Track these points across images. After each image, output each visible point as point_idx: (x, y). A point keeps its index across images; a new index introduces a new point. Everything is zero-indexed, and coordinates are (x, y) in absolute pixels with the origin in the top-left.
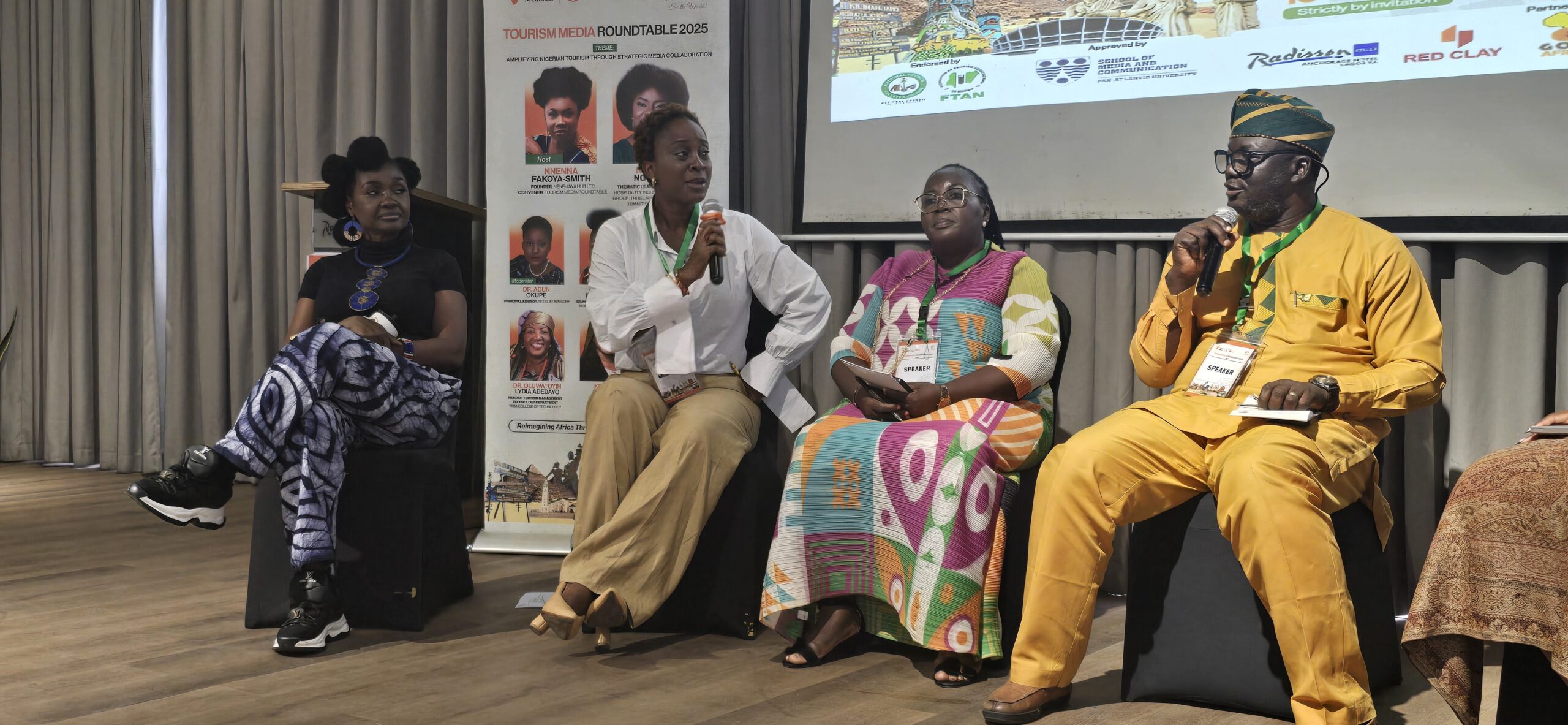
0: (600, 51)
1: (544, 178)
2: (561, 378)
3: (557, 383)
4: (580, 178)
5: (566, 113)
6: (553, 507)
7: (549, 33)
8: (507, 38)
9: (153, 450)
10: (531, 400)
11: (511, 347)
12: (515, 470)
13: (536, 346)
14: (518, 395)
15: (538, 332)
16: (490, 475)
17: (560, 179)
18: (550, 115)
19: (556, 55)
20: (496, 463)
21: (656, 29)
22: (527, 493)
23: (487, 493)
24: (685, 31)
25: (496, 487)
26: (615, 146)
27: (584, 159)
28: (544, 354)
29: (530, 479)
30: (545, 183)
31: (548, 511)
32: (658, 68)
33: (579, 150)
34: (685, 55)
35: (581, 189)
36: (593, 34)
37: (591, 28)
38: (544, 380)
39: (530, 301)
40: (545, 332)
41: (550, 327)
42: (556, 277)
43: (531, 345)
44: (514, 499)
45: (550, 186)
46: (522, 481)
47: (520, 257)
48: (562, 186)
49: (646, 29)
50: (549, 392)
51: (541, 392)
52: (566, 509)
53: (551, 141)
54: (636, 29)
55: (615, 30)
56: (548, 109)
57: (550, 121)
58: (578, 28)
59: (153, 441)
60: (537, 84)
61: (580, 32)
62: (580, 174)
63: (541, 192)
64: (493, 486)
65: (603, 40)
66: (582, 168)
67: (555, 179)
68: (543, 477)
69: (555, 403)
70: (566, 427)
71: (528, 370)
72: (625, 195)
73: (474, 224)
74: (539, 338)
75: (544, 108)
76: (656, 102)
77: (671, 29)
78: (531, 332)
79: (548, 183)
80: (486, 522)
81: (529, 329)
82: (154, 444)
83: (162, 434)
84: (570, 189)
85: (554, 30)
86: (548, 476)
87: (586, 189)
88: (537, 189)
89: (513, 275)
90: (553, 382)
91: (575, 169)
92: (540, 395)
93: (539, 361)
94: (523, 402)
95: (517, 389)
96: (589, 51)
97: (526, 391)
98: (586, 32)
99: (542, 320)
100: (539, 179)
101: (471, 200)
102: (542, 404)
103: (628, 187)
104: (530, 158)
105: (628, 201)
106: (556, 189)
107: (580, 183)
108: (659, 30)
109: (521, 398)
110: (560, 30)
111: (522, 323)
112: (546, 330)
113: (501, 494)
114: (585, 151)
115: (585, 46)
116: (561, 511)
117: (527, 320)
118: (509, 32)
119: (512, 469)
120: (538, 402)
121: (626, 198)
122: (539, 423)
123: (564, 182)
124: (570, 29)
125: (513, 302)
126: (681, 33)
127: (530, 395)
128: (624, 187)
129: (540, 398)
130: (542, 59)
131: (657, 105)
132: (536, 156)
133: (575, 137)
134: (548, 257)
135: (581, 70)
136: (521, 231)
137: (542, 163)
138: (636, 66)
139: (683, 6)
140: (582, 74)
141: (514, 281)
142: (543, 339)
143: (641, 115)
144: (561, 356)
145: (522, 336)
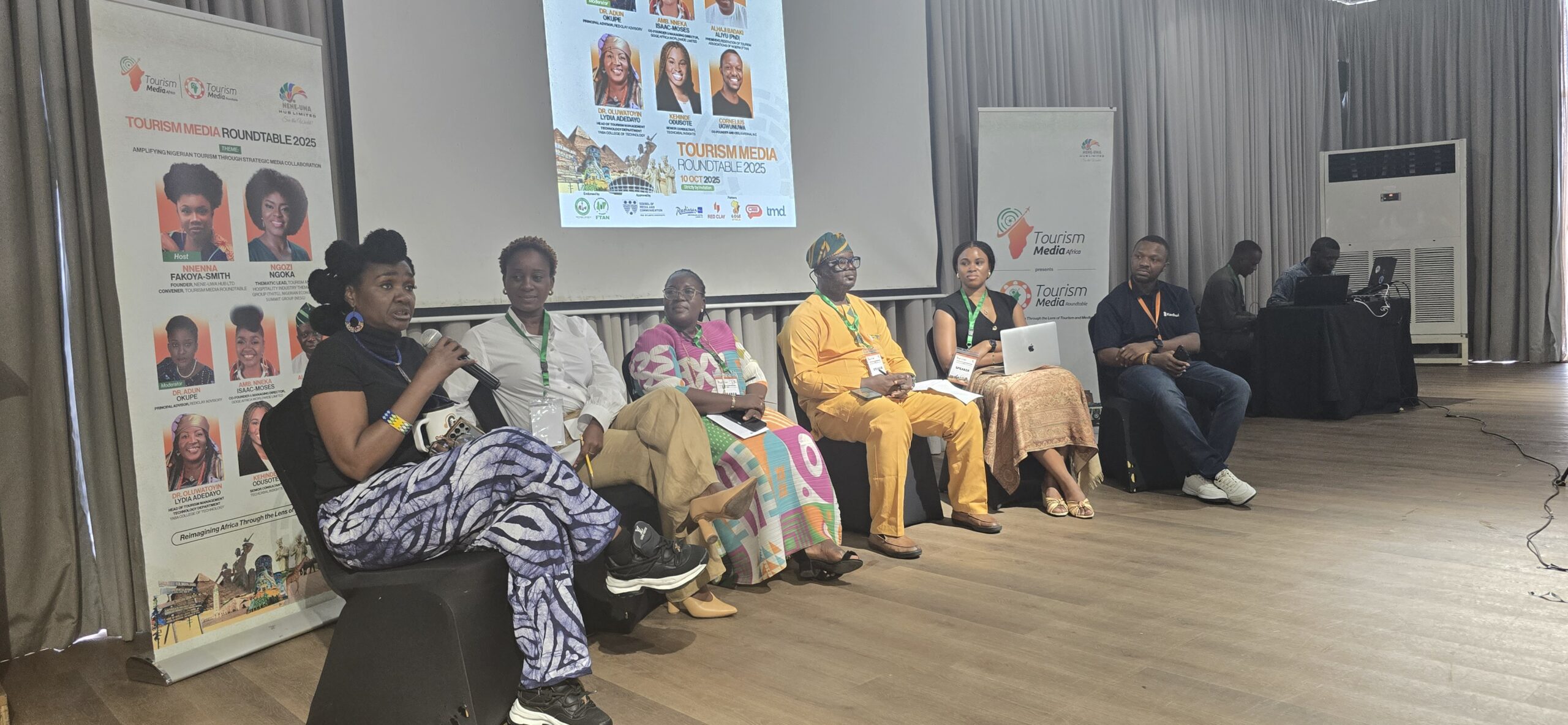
0: (226, 152)
1: (183, 276)
2: (221, 478)
3: (217, 483)
4: (220, 275)
5: (200, 210)
6: (225, 609)
7: (174, 127)
8: (130, 125)
10: (192, 507)
11: (167, 456)
12: (183, 584)
14: (178, 506)
15: (193, 435)
16: (155, 599)
17: (200, 277)
18: (183, 211)
19: (184, 151)
20: (161, 584)
21: (274, 138)
22: (197, 604)
23: (154, 619)
24: (298, 143)
25: (163, 609)
26: (249, 244)
27: (222, 257)
28: (200, 457)
29: (198, 589)
30: (184, 281)
31: (221, 615)
32: (280, 174)
33: (216, 248)
34: (300, 164)
35: (223, 287)
36: (218, 134)
37: (216, 128)
38: (203, 483)
39: (182, 405)
40: (200, 435)
41: (205, 428)
42: (205, 376)
43: (187, 450)
44: (184, 615)
45: (191, 284)
46: (191, 593)
47: (167, 359)
48: (203, 284)
49: (266, 136)
50: (211, 494)
51: (202, 496)
52: (238, 607)
53: (187, 238)
54: (256, 136)
55: (238, 135)
56: (180, 205)
57: (184, 218)
58: (203, 126)
60: (167, 178)
61: (206, 131)
62: (219, 271)
63: (182, 290)
64: (160, 610)
65: (227, 141)
66: (220, 266)
67: (195, 276)
68: (213, 582)
69: (217, 504)
70: (231, 526)
71: (186, 477)
72: (263, 291)
74: (194, 441)
75: (176, 204)
76: (282, 204)
77: (287, 140)
78: (185, 436)
79: (188, 281)
80: (156, 650)
81: (183, 434)
84: (211, 287)
86: (217, 581)
87: (227, 286)
88: (177, 288)
89: (161, 380)
90: (214, 484)
92: (202, 500)
93: (195, 466)
94: (185, 511)
95: (176, 499)
96: (217, 152)
97: (186, 499)
98: (212, 132)
99: (196, 422)
100: (178, 277)
102: (204, 509)
103: (265, 283)
105: (266, 296)
106: (196, 287)
107: (220, 280)
108: (275, 139)
109: (181, 507)
110: (185, 125)
111: (175, 428)
112: (201, 432)
113: (169, 616)
114: (223, 249)
115: (211, 144)
116: (234, 611)
117: (180, 426)
118: (132, 120)
119: (179, 585)
120: (200, 508)
121: (264, 294)
122: (203, 529)
123: (205, 280)
124: (196, 126)
125: (163, 408)
126: (295, 144)
127: (190, 503)
128: (261, 283)
129: (201, 503)
130: (170, 153)
131: (282, 207)
132: (173, 253)
133: (211, 235)
134: (195, 358)
135: (210, 169)
136: (166, 332)
137: (179, 260)
138: (261, 170)
139: (293, 121)
140: (212, 172)
141: (164, 385)
142: (199, 441)
143: (270, 216)
144: (219, 456)
145: (176, 443)
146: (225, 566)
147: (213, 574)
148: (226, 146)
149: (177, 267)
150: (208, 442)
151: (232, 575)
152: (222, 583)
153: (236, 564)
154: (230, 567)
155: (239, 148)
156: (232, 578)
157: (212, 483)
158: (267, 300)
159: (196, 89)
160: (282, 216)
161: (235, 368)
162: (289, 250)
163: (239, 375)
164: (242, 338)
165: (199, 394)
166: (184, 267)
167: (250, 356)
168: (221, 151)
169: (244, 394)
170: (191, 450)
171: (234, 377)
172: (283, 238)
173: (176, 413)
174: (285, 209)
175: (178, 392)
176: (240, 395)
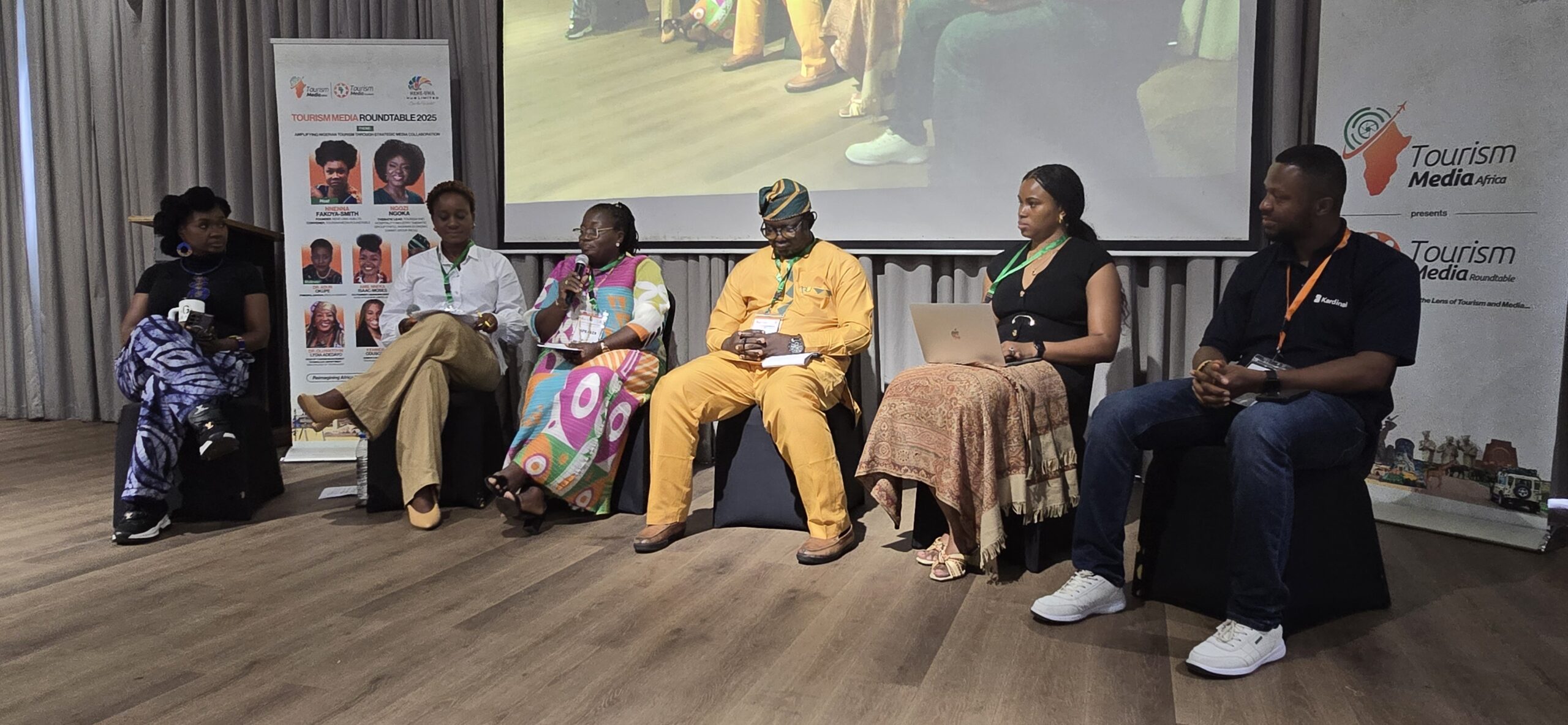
0: (362, 130)
1: (325, 214)
2: (343, 346)
3: (340, 348)
6: (341, 430)
7: (326, 118)
8: (295, 120)
9: (36, 403)
10: (322, 360)
11: (307, 326)
13: (324, 325)
15: (325, 315)
17: (337, 214)
18: (327, 172)
19: (331, 132)
21: (401, 117)
23: (294, 423)
24: (421, 119)
25: (300, 419)
26: (375, 192)
27: (353, 201)
28: (330, 329)
30: (326, 217)
32: (403, 142)
33: (350, 195)
34: (422, 134)
35: (353, 221)
36: (357, 119)
37: (355, 115)
38: (330, 347)
40: (330, 316)
41: (334, 312)
42: (337, 279)
43: (320, 324)
45: (330, 219)
47: (310, 266)
48: (339, 219)
49: (394, 117)
51: (329, 355)
52: (350, 431)
53: (330, 189)
54: (386, 118)
55: (372, 118)
56: (326, 168)
57: (328, 176)
58: (346, 115)
59: (35, 396)
60: (318, 151)
61: (347, 118)
63: (323, 223)
64: (297, 418)
65: (363, 123)
66: (352, 207)
67: (333, 214)
69: (339, 361)
71: (319, 341)
72: (383, 225)
73: (276, 244)
74: (326, 319)
75: (324, 167)
76: (402, 164)
77: (412, 118)
78: (320, 315)
79: (328, 217)
80: (293, 442)
81: (318, 314)
82: (37, 398)
83: (42, 392)
84: (344, 221)
85: (329, 116)
87: (356, 221)
88: (319, 221)
89: (305, 278)
93: (326, 334)
94: (316, 362)
96: (355, 131)
98: (352, 118)
99: (328, 307)
100: (321, 214)
101: (273, 228)
102: (330, 363)
103: (385, 219)
104: (315, 201)
105: (385, 228)
106: (333, 221)
107: (351, 217)
108: (403, 118)
109: (315, 359)
110: (333, 116)
111: (313, 309)
112: (331, 314)
114: (354, 196)
115: (351, 126)
117: (317, 309)
118: (297, 116)
120: (327, 362)
121: (384, 227)
122: (328, 376)
123: (340, 216)
124: (340, 115)
126: (418, 120)
127: (321, 357)
128: (382, 219)
129: (329, 359)
130: (321, 135)
131: (403, 166)
133: (346, 187)
134: (330, 266)
135: (349, 143)
136: (310, 249)
137: (323, 204)
138: (388, 141)
139: (418, 103)
140: (350, 145)
141: (306, 282)
142: (329, 320)
143: (393, 172)
144: (343, 331)
145: (313, 318)
148: (362, 126)
150: (335, 321)
155: (372, 128)
157: (336, 348)
158: (386, 231)
159: (341, 90)
160: (403, 173)
161: (358, 275)
162: (407, 196)
163: (360, 280)
164: (365, 256)
167: (370, 268)
168: (358, 130)
171: (356, 281)
172: (402, 188)
173: (315, 300)
174: (406, 168)
175: (317, 287)
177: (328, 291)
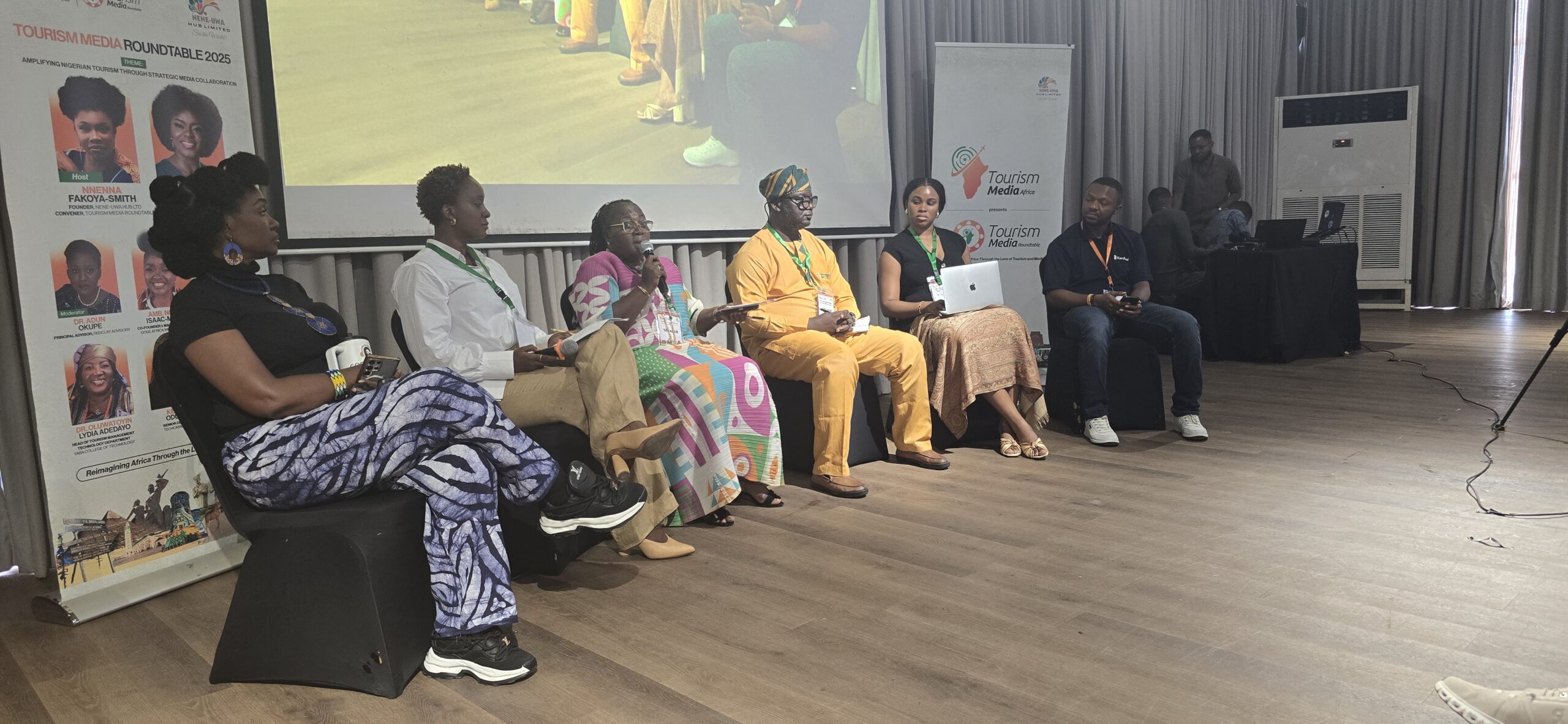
0: (129, 65)
1: (83, 198)
2: (130, 412)
3: (126, 417)
4: (125, 198)
5: (100, 127)
6: (138, 547)
7: (70, 37)
8: (19, 34)
10: (98, 442)
11: (69, 389)
12: (90, 522)
13: (97, 382)
14: (83, 440)
15: (98, 367)
16: (60, 537)
17: (102, 199)
18: (81, 128)
19: (81, 63)
20: (65, 522)
21: (183, 53)
22: (107, 542)
23: (59, 558)
24: (210, 58)
25: (70, 548)
26: (157, 166)
27: (127, 178)
28: (107, 390)
29: (108, 526)
30: (85, 203)
31: (133, 554)
32: (190, 91)
33: (120, 168)
34: (213, 82)
35: (128, 210)
36: (120, 46)
37: (117, 40)
38: (110, 417)
39: (85, 334)
40: (106, 366)
41: (111, 360)
42: (112, 305)
43: (91, 382)
44: (93, 554)
45: (92, 207)
46: (100, 531)
47: (67, 286)
48: (106, 207)
50: (120, 429)
51: (109, 430)
52: (153, 545)
53: (86, 158)
54: (163, 49)
55: (142, 46)
56: (78, 121)
57: (82, 136)
58: (102, 37)
60: (62, 92)
61: (105, 43)
62: (124, 194)
63: (82, 213)
64: (65, 548)
65: (130, 54)
67: (96, 199)
68: (124, 520)
69: (127, 439)
70: (143, 461)
71: (91, 410)
74: (99, 373)
75: (74, 121)
76: (193, 124)
77: (197, 55)
78: (89, 367)
79: (89, 204)
80: (62, 589)
81: (87, 365)
84: (115, 210)
86: (128, 518)
87: (132, 210)
88: (76, 210)
89: (61, 308)
90: (123, 418)
91: (118, 188)
92: (109, 434)
93: (102, 398)
94: (90, 446)
95: (81, 433)
96: (119, 65)
97: (92, 434)
98: (112, 43)
99: (101, 353)
100: (77, 199)
102: (112, 443)
104: (64, 175)
106: (98, 210)
107: (125, 203)
108: (185, 53)
109: (87, 442)
110: (82, 35)
111: (77, 361)
112: (106, 363)
113: (76, 554)
114: (127, 170)
115: (112, 57)
116: (148, 549)
117: (84, 356)
118: (21, 28)
119: (86, 522)
120: (108, 442)
122: (111, 465)
123: (107, 203)
124: (94, 36)
125: (63, 337)
126: (207, 60)
127: (96, 437)
129: (109, 438)
130: (64, 65)
131: (193, 128)
132: (71, 173)
133: (113, 154)
134: (98, 285)
135: (111, 83)
136: (65, 257)
137: (78, 181)
138: (168, 86)
139: (204, 35)
140: (114, 87)
141: (63, 313)
142: (104, 373)
143: (180, 136)
144: (128, 388)
145: (79, 374)
146: (137, 503)
147: (124, 511)
148: (129, 59)
149: (76, 188)
150: (115, 373)
151: (145, 512)
152: (134, 521)
153: (149, 501)
154: (143, 504)
155: (144, 62)
156: (145, 515)
157: (120, 418)
160: (194, 137)
161: (143, 296)
163: (149, 304)
164: (152, 265)
165: (103, 324)
166: (83, 188)
167: (161, 284)
168: (123, 64)
169: (155, 324)
170: (96, 382)
171: (143, 306)
172: (195, 160)
173: (79, 343)
174: (197, 129)
175: (79, 321)
176: (149, 325)
177: (99, 325)
